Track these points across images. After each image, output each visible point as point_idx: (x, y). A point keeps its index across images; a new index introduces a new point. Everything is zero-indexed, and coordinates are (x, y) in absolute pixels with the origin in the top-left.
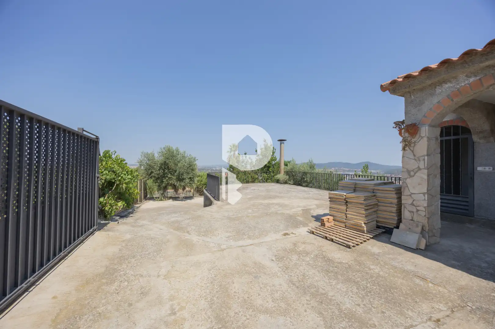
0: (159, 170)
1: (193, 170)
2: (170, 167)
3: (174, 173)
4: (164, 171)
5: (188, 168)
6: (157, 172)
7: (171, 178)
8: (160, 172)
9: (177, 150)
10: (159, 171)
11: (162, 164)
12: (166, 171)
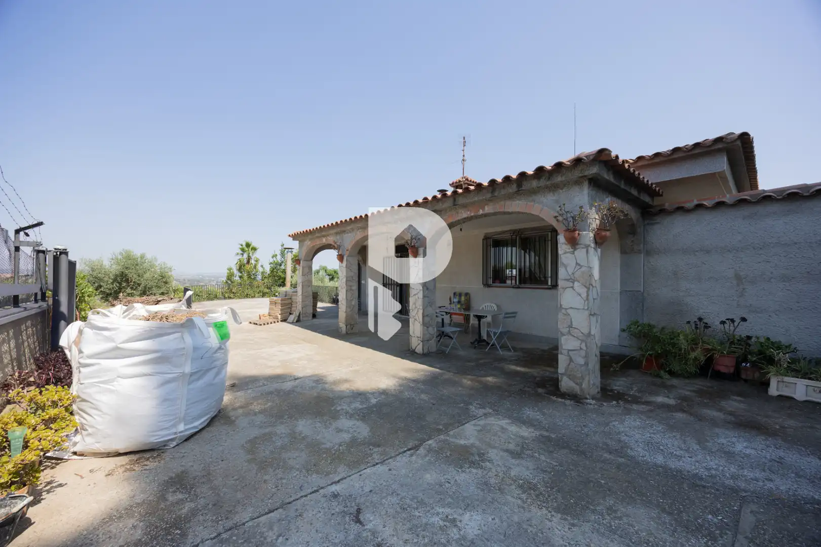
0: (112, 283)
1: (166, 283)
2: (130, 279)
3: (136, 287)
4: (120, 284)
5: (159, 280)
6: (108, 286)
7: (131, 293)
8: (115, 286)
9: (142, 257)
10: (113, 285)
11: (116, 276)
12: (124, 284)
